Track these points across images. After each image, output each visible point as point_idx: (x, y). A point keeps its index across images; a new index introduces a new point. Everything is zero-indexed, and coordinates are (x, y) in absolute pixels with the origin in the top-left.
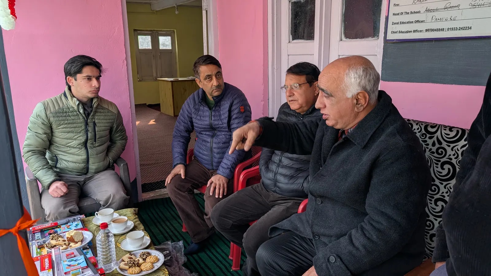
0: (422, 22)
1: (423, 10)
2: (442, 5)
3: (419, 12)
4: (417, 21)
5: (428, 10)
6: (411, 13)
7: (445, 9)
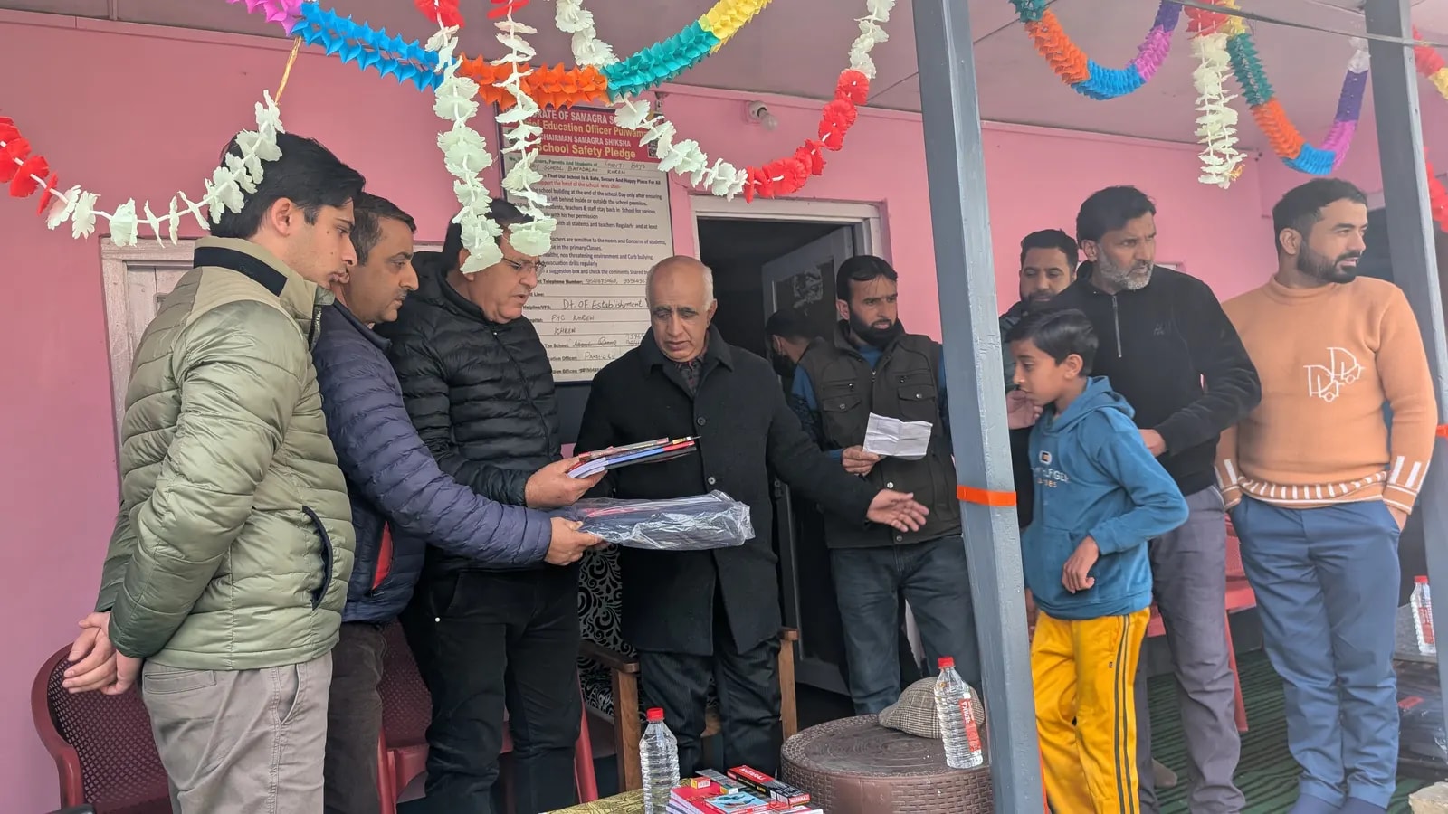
0: (573, 359)
1: (571, 344)
2: (595, 340)
3: (566, 346)
4: (567, 358)
5: (578, 345)
6: (555, 346)
7: (600, 344)
